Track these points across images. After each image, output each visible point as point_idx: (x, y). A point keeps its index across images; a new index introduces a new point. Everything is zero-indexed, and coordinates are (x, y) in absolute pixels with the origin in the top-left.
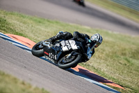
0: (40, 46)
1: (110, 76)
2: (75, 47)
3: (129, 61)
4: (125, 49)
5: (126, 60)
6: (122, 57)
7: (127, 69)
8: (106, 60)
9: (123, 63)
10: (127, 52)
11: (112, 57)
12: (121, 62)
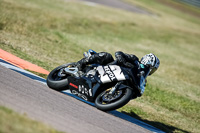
0: (61, 74)
1: (35, 58)
2: (120, 76)
3: (61, 37)
4: (55, 20)
5: (58, 34)
6: (51, 31)
7: (58, 48)
8: (28, 35)
9: (53, 39)
10: (58, 23)
11: (37, 31)
12: (50, 37)
